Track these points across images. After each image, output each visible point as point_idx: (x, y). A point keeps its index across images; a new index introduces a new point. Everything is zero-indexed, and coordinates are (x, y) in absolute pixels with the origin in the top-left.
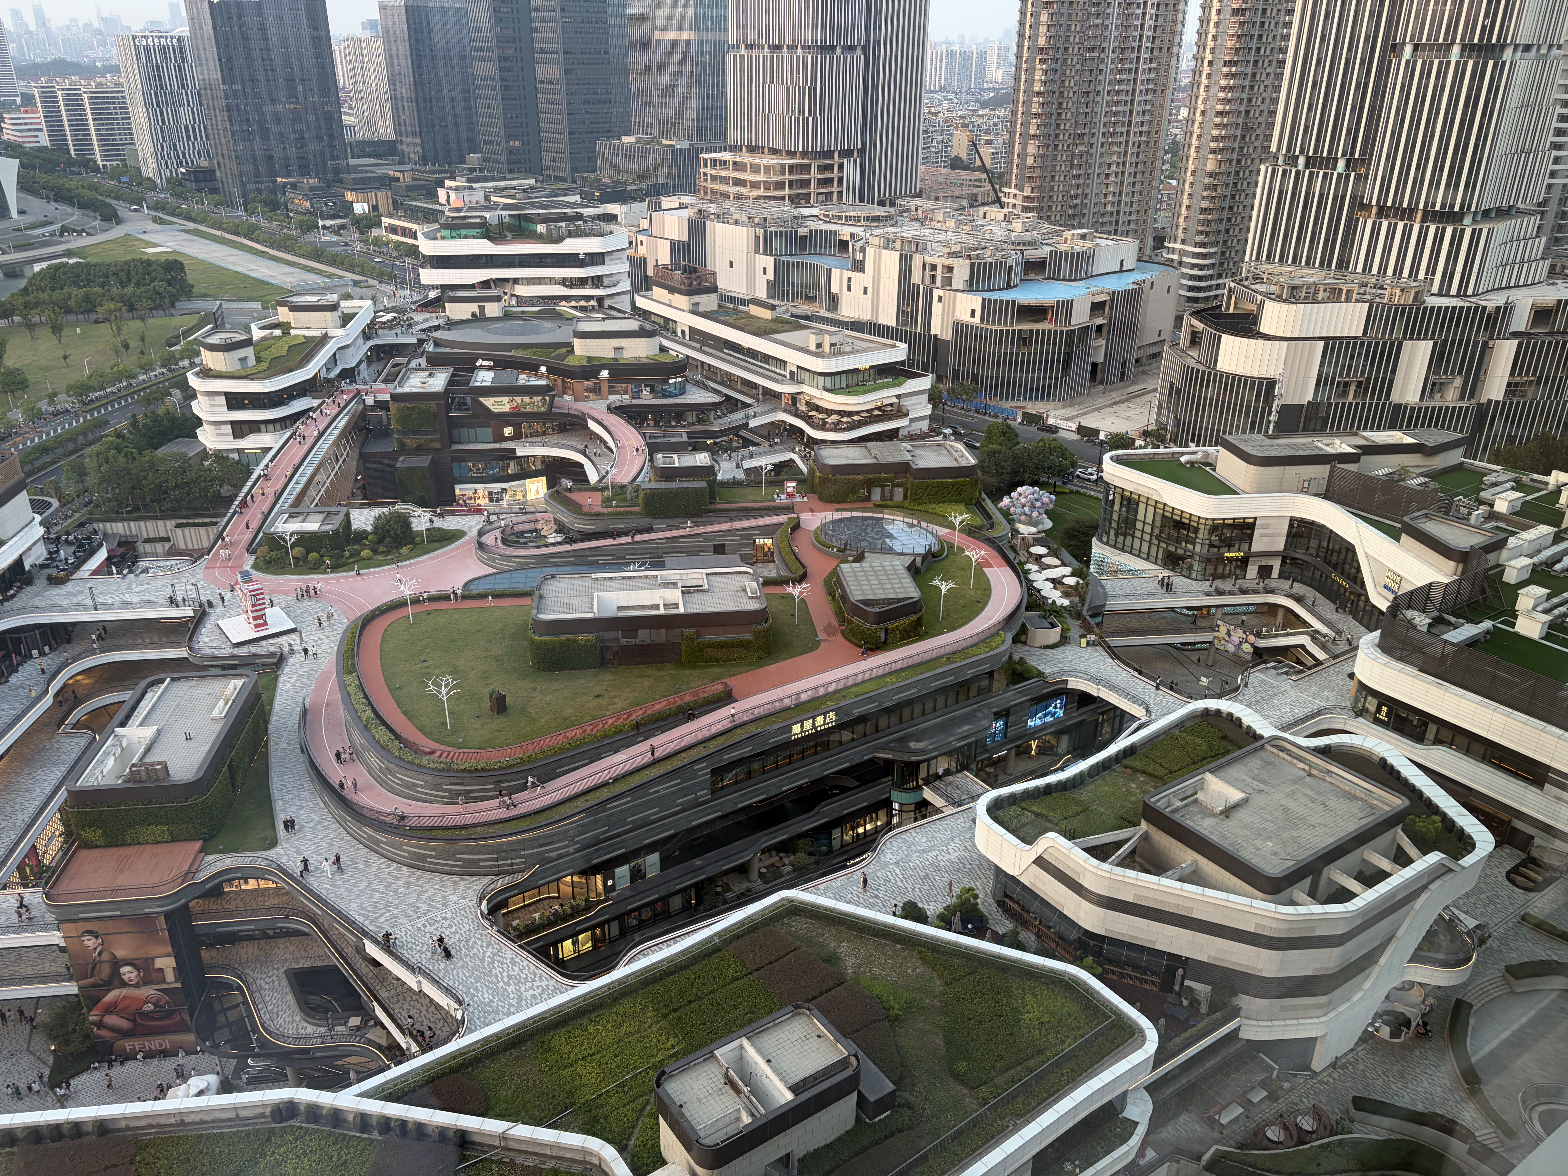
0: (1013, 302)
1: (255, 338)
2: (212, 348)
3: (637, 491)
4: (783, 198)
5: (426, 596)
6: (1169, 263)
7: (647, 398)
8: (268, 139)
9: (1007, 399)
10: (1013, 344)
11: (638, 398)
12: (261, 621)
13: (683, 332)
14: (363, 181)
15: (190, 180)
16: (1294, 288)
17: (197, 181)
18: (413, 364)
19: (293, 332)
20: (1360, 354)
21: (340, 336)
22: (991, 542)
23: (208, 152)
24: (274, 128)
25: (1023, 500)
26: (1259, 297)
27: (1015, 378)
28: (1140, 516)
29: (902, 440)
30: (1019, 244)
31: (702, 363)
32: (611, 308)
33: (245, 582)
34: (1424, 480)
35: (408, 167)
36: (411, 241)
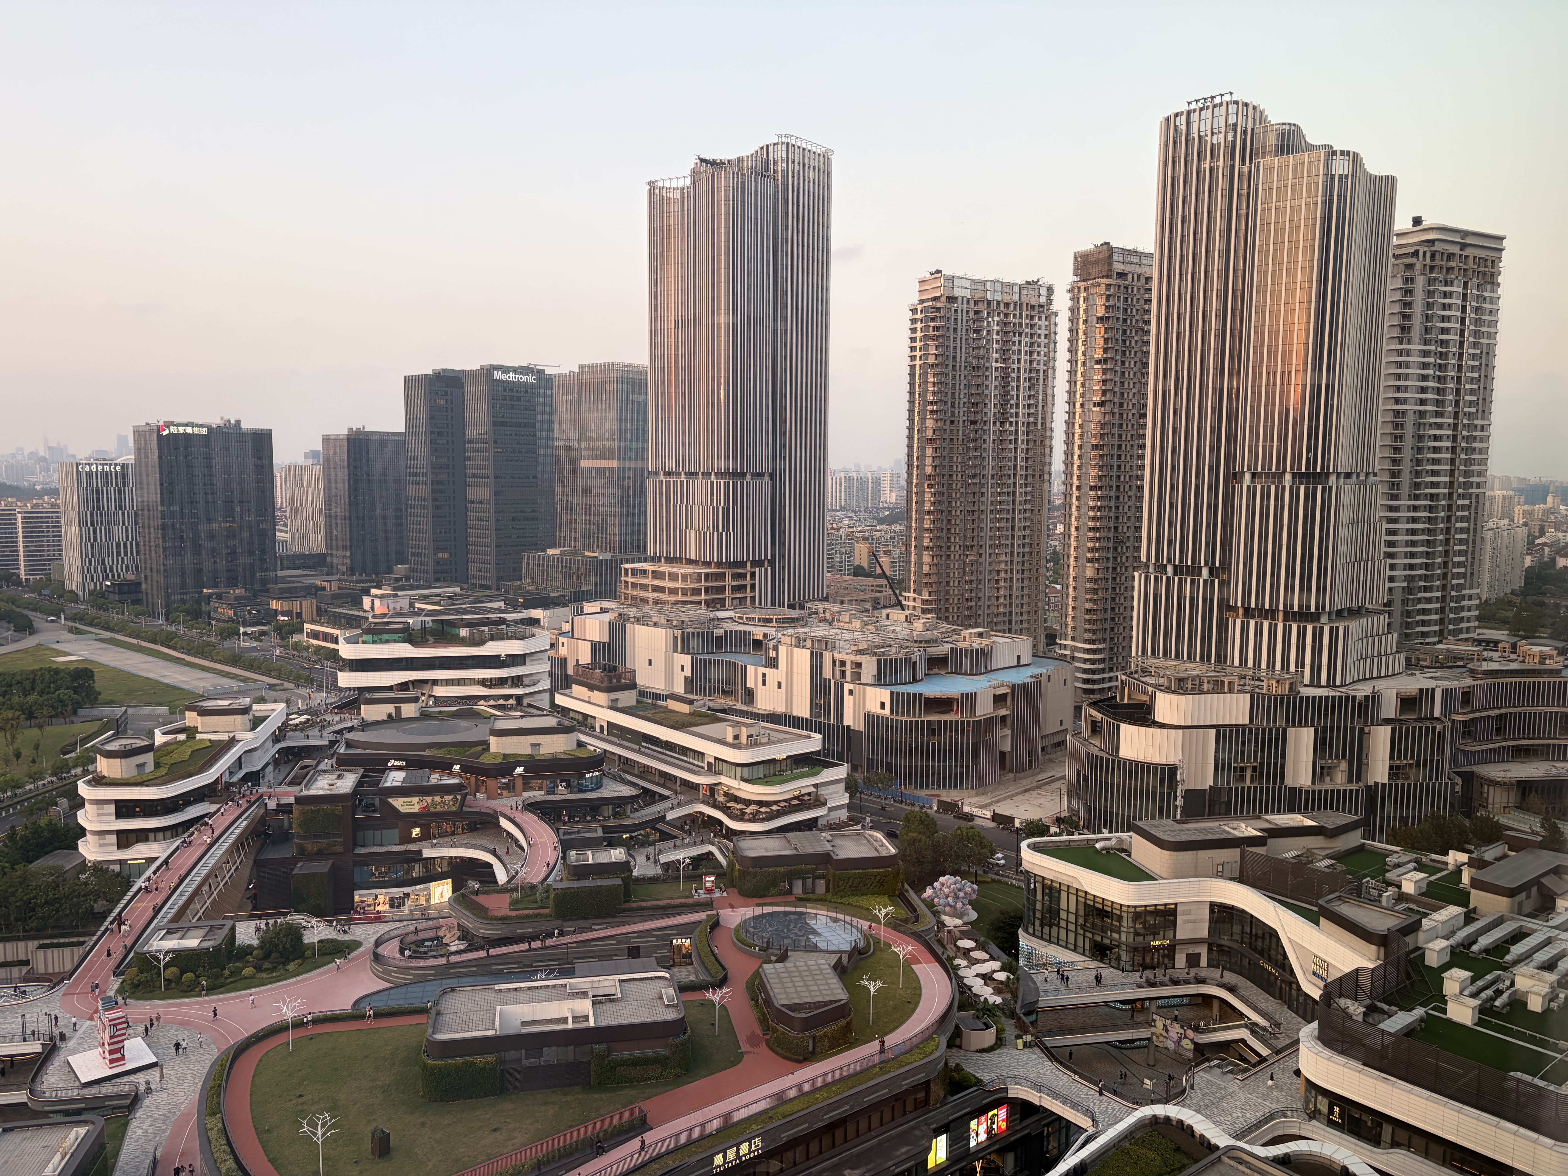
0: (920, 695)
1: (157, 744)
2: (109, 755)
3: (547, 891)
4: (699, 603)
5: (310, 1017)
6: (1062, 658)
7: (562, 793)
8: (200, 554)
9: (922, 787)
10: (922, 734)
11: (553, 793)
12: (118, 1055)
13: (601, 727)
14: (290, 590)
15: (114, 593)
16: (1180, 680)
17: (121, 593)
18: (322, 766)
19: (198, 737)
20: (1250, 741)
21: (248, 739)
22: (918, 937)
23: (137, 567)
24: (207, 544)
25: (946, 890)
26: (1150, 689)
27: (927, 766)
28: (1063, 905)
29: (821, 830)
30: (921, 642)
31: (620, 756)
32: (530, 706)
33: (106, 1010)
34: (1330, 862)
35: (336, 577)
36: (332, 646)
